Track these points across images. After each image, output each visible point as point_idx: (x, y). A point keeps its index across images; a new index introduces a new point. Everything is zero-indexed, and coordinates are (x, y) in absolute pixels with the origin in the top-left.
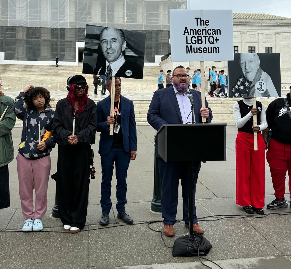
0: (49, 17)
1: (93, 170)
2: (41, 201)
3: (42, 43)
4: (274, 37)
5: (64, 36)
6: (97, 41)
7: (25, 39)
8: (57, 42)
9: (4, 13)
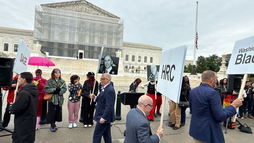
0: (68, 39)
3: (64, 49)
4: (153, 53)
5: (74, 47)
7: (58, 47)
8: (71, 49)
9: (49, 36)
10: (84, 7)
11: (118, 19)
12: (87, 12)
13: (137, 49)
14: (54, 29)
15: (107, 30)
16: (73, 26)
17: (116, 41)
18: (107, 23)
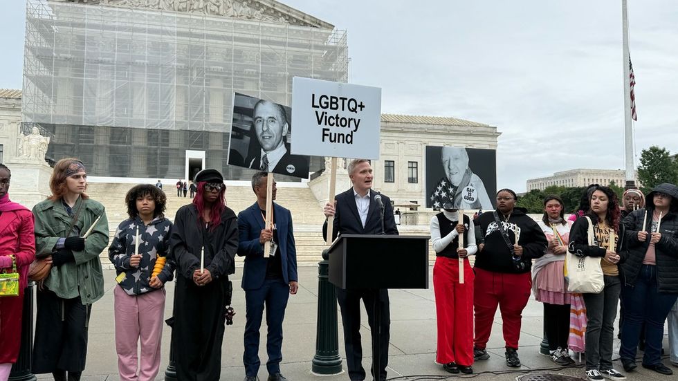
0: (145, 113)
1: (230, 311)
2: (152, 356)
3: (133, 150)
6: (248, 119)
7: (108, 144)
8: (156, 149)
9: (78, 105)
11: (324, 31)
13: (402, 135)
14: (96, 77)
15: (288, 74)
16: (162, 65)
18: (287, 48)
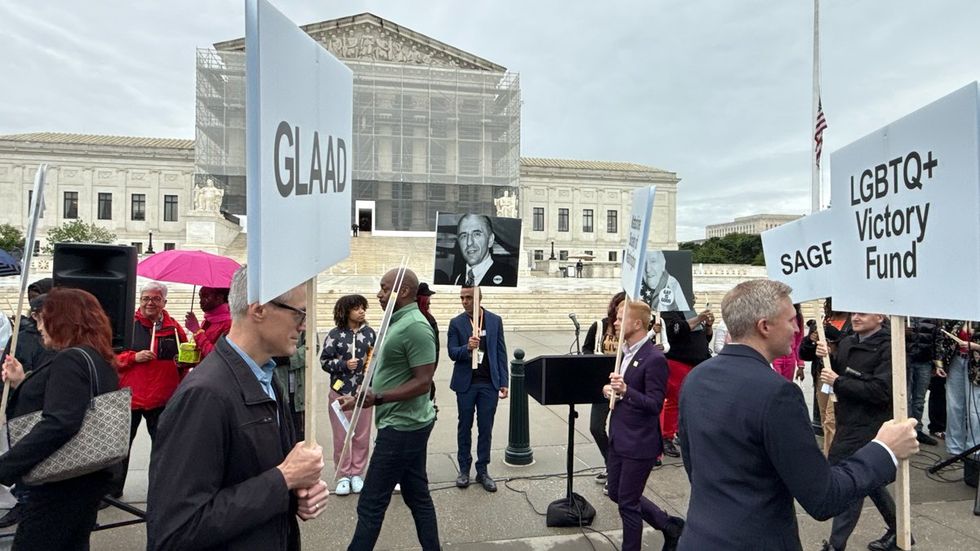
10: (369, 38)
11: (497, 74)
12: (382, 57)
13: (577, 181)
15: (458, 119)
17: (493, 156)
18: (458, 93)
